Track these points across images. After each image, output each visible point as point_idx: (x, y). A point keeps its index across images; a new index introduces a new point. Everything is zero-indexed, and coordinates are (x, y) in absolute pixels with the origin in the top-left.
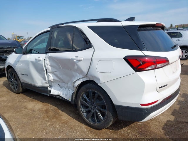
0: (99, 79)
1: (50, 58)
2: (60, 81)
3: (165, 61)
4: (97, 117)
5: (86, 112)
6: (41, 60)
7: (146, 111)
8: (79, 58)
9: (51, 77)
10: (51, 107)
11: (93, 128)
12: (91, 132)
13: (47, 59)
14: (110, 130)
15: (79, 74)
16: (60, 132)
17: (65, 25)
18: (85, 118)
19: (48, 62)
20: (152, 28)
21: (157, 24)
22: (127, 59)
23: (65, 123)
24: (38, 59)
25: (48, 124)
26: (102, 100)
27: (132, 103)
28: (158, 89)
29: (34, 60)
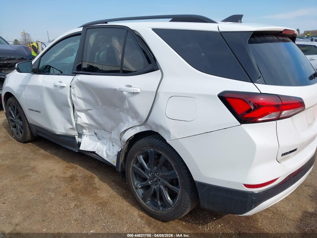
0: (168, 132)
1: (82, 85)
2: (96, 126)
3: (297, 105)
4: (162, 198)
5: (141, 188)
6: (64, 87)
7: (255, 197)
8: (132, 90)
9: (83, 119)
11: (153, 217)
12: (149, 224)
13: (75, 86)
14: (184, 224)
15: (132, 118)
16: (93, 222)
17: (109, 24)
18: (139, 198)
19: (77, 91)
20: (275, 38)
21: (285, 30)
22: (225, 98)
23: (103, 204)
24: (58, 84)
25: (73, 205)
26: (173, 169)
27: (228, 182)
28: (280, 157)
29: (51, 86)
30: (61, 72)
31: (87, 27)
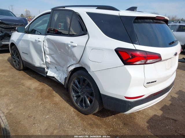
1: (49, 40)
2: (56, 63)
3: (157, 58)
4: (85, 103)
5: (76, 97)
6: (40, 41)
7: (130, 104)
8: (73, 44)
9: (49, 59)
10: (47, 87)
11: (81, 112)
12: (78, 115)
13: (46, 41)
14: (96, 117)
15: (73, 59)
16: (49, 112)
18: (75, 102)
19: (46, 44)
20: (151, 20)
21: (157, 16)
22: (119, 51)
23: (56, 104)
24: (37, 39)
25: (40, 103)
26: (91, 88)
27: (117, 95)
28: (145, 84)
29: (34, 41)
30: (41, 34)
31: (54, 10)
